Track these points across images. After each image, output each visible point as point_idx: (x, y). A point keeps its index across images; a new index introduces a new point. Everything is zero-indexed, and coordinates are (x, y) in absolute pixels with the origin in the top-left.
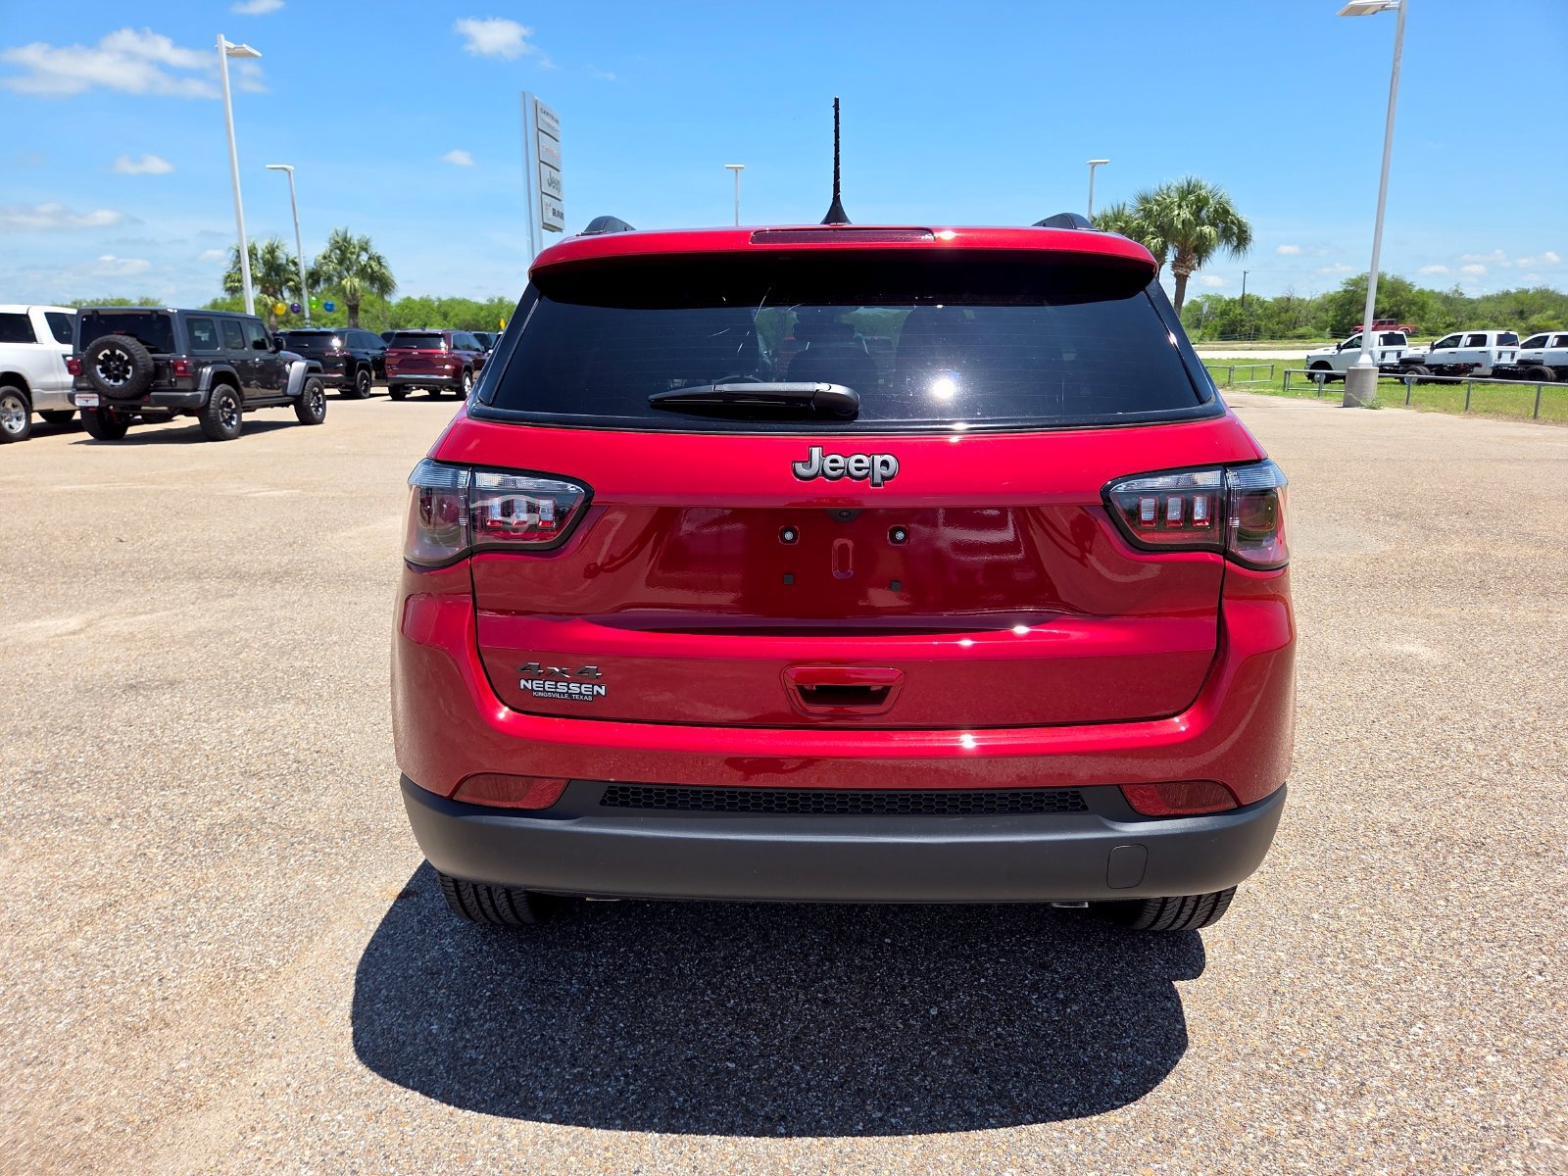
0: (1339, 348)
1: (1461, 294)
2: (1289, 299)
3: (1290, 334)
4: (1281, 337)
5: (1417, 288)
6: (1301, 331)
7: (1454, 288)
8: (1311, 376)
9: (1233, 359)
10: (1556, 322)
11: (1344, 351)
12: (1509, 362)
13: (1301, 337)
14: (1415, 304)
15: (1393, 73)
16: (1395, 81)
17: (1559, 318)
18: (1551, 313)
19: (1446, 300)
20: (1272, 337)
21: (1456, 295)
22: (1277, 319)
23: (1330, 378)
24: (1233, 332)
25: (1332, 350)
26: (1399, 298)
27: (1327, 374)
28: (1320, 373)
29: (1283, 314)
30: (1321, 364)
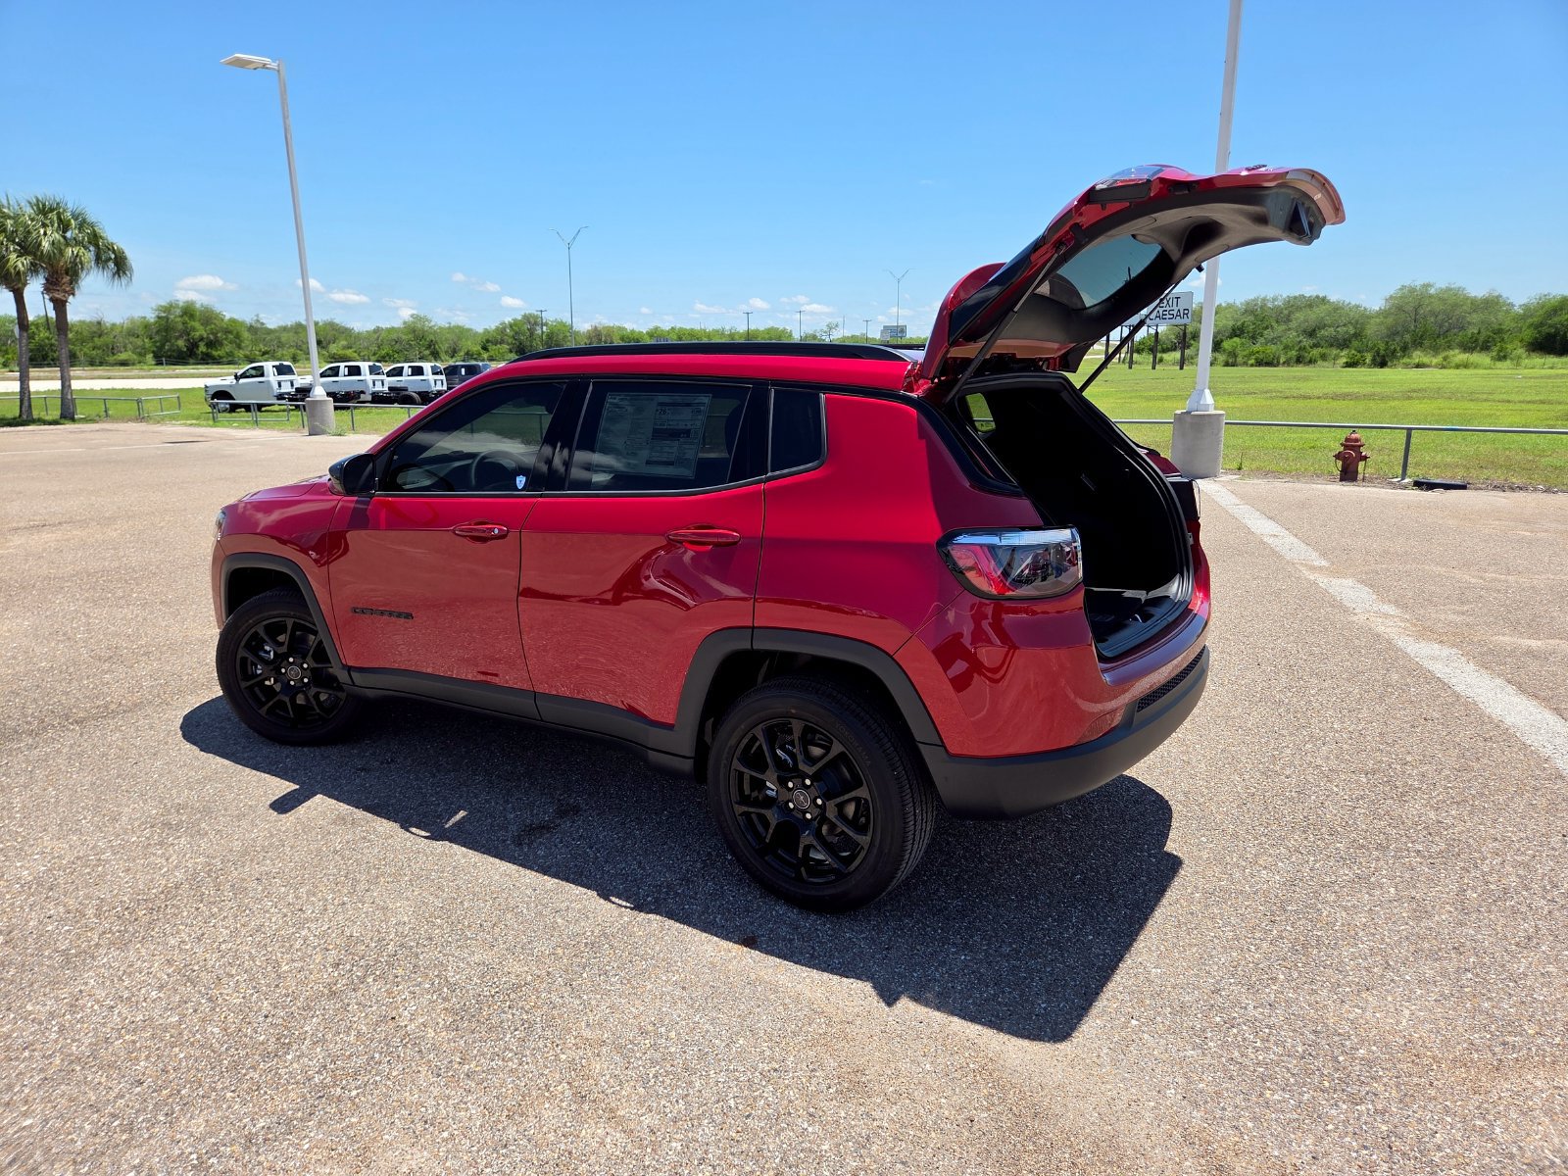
0: (237, 378)
1: (263, 324)
2: (99, 323)
3: (111, 359)
4: (101, 364)
5: (228, 317)
6: (123, 356)
7: (255, 318)
8: (213, 406)
9: (108, 390)
10: (350, 351)
11: (242, 381)
12: (381, 389)
13: (124, 364)
14: (230, 332)
15: (286, 129)
16: (289, 137)
17: (351, 348)
18: (344, 343)
19: (252, 329)
20: (92, 363)
21: (259, 326)
22: (91, 344)
23: (234, 408)
24: (45, 358)
25: (230, 380)
26: (213, 326)
27: (230, 404)
28: (223, 403)
29: (96, 339)
30: (222, 394)
